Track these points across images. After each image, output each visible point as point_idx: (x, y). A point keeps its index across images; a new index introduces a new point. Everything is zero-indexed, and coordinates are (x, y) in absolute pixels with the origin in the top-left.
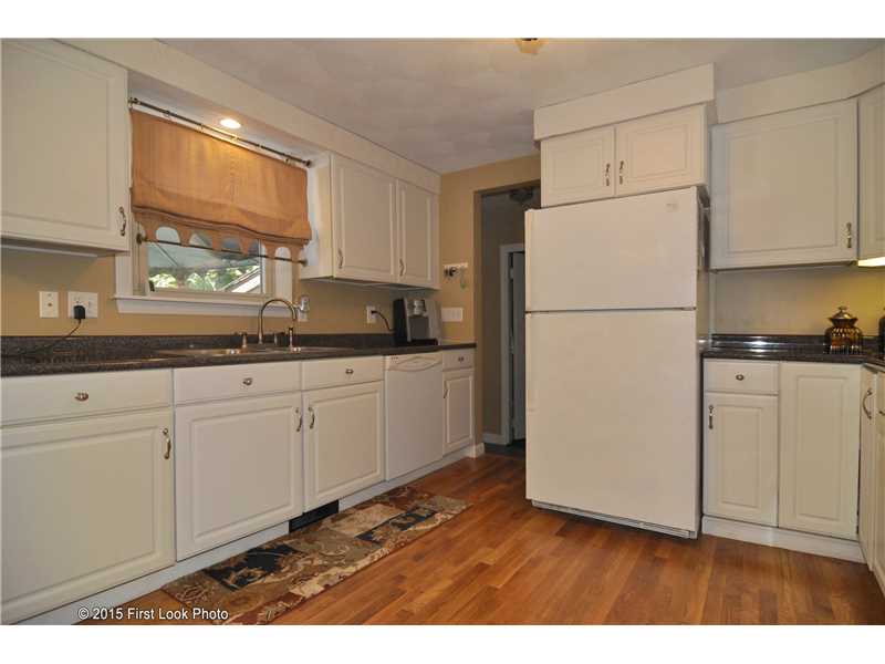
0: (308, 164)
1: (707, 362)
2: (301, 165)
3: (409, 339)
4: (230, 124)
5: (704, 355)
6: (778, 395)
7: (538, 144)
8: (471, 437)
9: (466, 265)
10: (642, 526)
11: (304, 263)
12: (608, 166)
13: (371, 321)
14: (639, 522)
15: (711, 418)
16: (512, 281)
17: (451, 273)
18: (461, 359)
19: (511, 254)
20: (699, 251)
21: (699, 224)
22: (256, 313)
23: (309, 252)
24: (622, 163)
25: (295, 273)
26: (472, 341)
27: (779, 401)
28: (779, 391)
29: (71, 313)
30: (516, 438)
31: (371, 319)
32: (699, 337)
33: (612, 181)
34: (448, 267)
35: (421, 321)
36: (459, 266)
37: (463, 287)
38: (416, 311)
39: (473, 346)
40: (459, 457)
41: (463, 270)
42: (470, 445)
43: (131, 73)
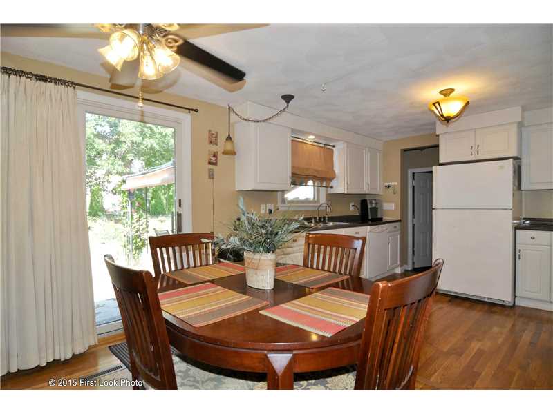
0: (334, 146)
1: (517, 231)
2: (331, 148)
3: (370, 218)
4: (312, 137)
5: (516, 228)
6: (551, 246)
7: (438, 136)
8: (399, 263)
9: (396, 183)
10: (486, 300)
11: (332, 187)
12: (472, 147)
13: (352, 210)
14: (485, 298)
15: (519, 256)
16: (414, 187)
17: (389, 187)
18: (395, 227)
19: (414, 173)
20: (514, 184)
21: (514, 172)
22: (316, 209)
23: (333, 183)
24: (478, 146)
25: (327, 191)
26: (399, 219)
27: (551, 248)
28: (551, 244)
29: (268, 212)
30: (416, 267)
31: (352, 209)
32: (514, 219)
33: (473, 153)
34: (387, 184)
35: (375, 210)
36: (393, 184)
37: (395, 193)
38: (373, 205)
39: (400, 221)
40: (392, 272)
41: (394, 186)
42: (398, 267)
43: (292, 129)
